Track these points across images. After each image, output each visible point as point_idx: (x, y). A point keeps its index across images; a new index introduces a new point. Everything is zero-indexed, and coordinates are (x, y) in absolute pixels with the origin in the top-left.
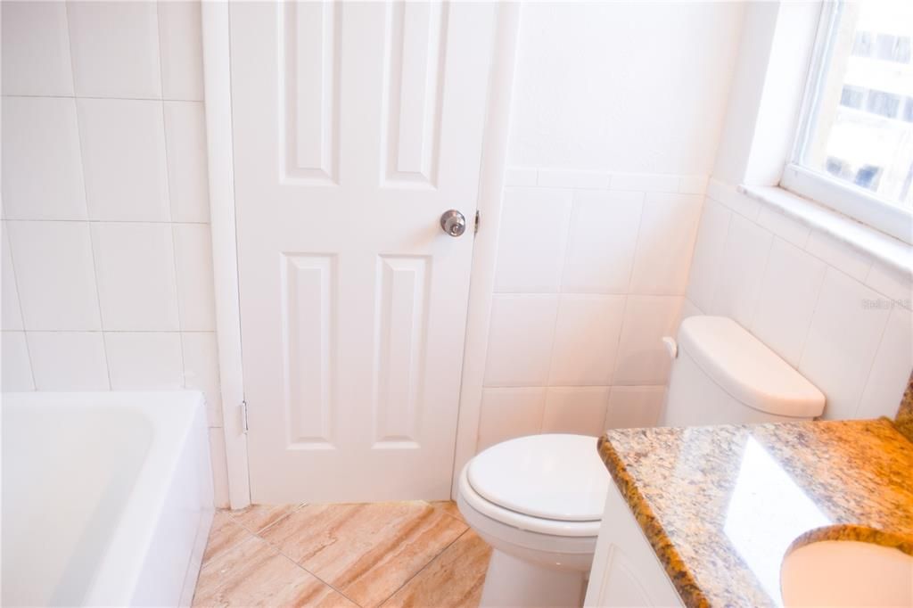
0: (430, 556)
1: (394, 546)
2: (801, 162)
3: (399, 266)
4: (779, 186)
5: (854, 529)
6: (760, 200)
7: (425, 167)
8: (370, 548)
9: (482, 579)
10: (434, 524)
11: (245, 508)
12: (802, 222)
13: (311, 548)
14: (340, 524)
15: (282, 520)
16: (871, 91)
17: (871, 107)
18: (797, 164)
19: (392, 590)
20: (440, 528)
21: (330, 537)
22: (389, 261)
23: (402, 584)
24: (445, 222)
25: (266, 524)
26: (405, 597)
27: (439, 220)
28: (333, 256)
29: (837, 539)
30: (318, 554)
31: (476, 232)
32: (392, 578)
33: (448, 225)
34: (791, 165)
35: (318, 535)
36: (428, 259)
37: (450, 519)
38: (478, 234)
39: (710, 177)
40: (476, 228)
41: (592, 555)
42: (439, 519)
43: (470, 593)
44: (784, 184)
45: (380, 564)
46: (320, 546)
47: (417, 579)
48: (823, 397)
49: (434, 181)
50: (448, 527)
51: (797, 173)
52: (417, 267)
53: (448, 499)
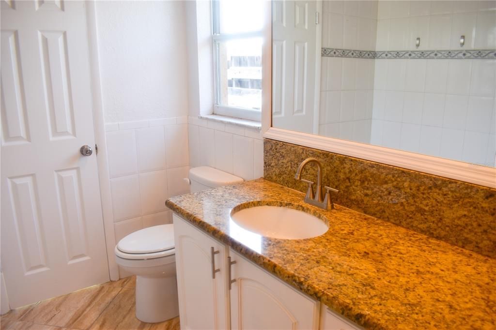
0: (108, 303)
1: (89, 305)
2: (219, 104)
3: (64, 174)
4: (213, 114)
5: (252, 202)
6: (207, 119)
7: (69, 129)
8: (78, 309)
9: (134, 303)
10: (105, 292)
11: (8, 313)
12: (222, 122)
13: (49, 317)
14: (60, 305)
15: (30, 312)
16: (251, 80)
17: (253, 87)
18: (218, 104)
19: (94, 320)
20: (108, 292)
21: (57, 311)
22: (60, 173)
23: (98, 316)
24: (82, 151)
25: (21, 316)
26: (102, 320)
27: (79, 151)
28: (33, 175)
29: (248, 207)
30: (53, 318)
31: (97, 154)
32: (93, 315)
33: (84, 153)
34: (215, 105)
35: (51, 311)
36: (78, 169)
37: (112, 288)
38: (98, 154)
39: (188, 116)
40: (97, 152)
41: (175, 263)
42: (107, 289)
43: (130, 309)
44: (215, 113)
45: (85, 312)
46: (53, 315)
47: (105, 312)
48: (242, 180)
49: (74, 134)
50: (112, 291)
51: (218, 107)
52: (73, 174)
53: (109, 281)
